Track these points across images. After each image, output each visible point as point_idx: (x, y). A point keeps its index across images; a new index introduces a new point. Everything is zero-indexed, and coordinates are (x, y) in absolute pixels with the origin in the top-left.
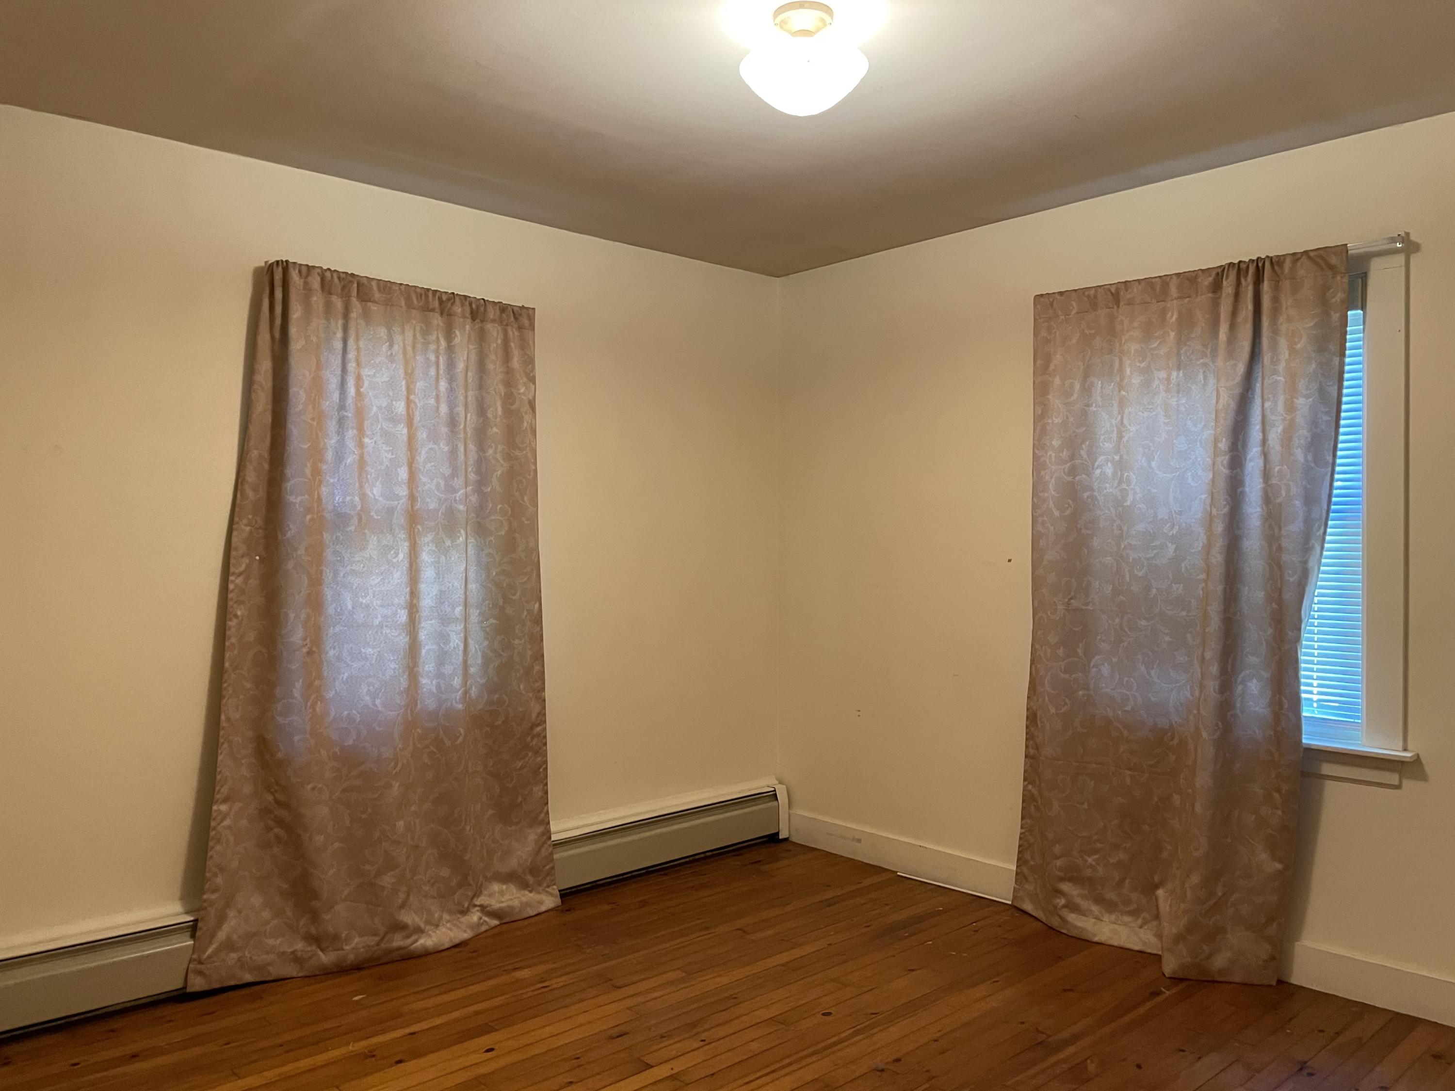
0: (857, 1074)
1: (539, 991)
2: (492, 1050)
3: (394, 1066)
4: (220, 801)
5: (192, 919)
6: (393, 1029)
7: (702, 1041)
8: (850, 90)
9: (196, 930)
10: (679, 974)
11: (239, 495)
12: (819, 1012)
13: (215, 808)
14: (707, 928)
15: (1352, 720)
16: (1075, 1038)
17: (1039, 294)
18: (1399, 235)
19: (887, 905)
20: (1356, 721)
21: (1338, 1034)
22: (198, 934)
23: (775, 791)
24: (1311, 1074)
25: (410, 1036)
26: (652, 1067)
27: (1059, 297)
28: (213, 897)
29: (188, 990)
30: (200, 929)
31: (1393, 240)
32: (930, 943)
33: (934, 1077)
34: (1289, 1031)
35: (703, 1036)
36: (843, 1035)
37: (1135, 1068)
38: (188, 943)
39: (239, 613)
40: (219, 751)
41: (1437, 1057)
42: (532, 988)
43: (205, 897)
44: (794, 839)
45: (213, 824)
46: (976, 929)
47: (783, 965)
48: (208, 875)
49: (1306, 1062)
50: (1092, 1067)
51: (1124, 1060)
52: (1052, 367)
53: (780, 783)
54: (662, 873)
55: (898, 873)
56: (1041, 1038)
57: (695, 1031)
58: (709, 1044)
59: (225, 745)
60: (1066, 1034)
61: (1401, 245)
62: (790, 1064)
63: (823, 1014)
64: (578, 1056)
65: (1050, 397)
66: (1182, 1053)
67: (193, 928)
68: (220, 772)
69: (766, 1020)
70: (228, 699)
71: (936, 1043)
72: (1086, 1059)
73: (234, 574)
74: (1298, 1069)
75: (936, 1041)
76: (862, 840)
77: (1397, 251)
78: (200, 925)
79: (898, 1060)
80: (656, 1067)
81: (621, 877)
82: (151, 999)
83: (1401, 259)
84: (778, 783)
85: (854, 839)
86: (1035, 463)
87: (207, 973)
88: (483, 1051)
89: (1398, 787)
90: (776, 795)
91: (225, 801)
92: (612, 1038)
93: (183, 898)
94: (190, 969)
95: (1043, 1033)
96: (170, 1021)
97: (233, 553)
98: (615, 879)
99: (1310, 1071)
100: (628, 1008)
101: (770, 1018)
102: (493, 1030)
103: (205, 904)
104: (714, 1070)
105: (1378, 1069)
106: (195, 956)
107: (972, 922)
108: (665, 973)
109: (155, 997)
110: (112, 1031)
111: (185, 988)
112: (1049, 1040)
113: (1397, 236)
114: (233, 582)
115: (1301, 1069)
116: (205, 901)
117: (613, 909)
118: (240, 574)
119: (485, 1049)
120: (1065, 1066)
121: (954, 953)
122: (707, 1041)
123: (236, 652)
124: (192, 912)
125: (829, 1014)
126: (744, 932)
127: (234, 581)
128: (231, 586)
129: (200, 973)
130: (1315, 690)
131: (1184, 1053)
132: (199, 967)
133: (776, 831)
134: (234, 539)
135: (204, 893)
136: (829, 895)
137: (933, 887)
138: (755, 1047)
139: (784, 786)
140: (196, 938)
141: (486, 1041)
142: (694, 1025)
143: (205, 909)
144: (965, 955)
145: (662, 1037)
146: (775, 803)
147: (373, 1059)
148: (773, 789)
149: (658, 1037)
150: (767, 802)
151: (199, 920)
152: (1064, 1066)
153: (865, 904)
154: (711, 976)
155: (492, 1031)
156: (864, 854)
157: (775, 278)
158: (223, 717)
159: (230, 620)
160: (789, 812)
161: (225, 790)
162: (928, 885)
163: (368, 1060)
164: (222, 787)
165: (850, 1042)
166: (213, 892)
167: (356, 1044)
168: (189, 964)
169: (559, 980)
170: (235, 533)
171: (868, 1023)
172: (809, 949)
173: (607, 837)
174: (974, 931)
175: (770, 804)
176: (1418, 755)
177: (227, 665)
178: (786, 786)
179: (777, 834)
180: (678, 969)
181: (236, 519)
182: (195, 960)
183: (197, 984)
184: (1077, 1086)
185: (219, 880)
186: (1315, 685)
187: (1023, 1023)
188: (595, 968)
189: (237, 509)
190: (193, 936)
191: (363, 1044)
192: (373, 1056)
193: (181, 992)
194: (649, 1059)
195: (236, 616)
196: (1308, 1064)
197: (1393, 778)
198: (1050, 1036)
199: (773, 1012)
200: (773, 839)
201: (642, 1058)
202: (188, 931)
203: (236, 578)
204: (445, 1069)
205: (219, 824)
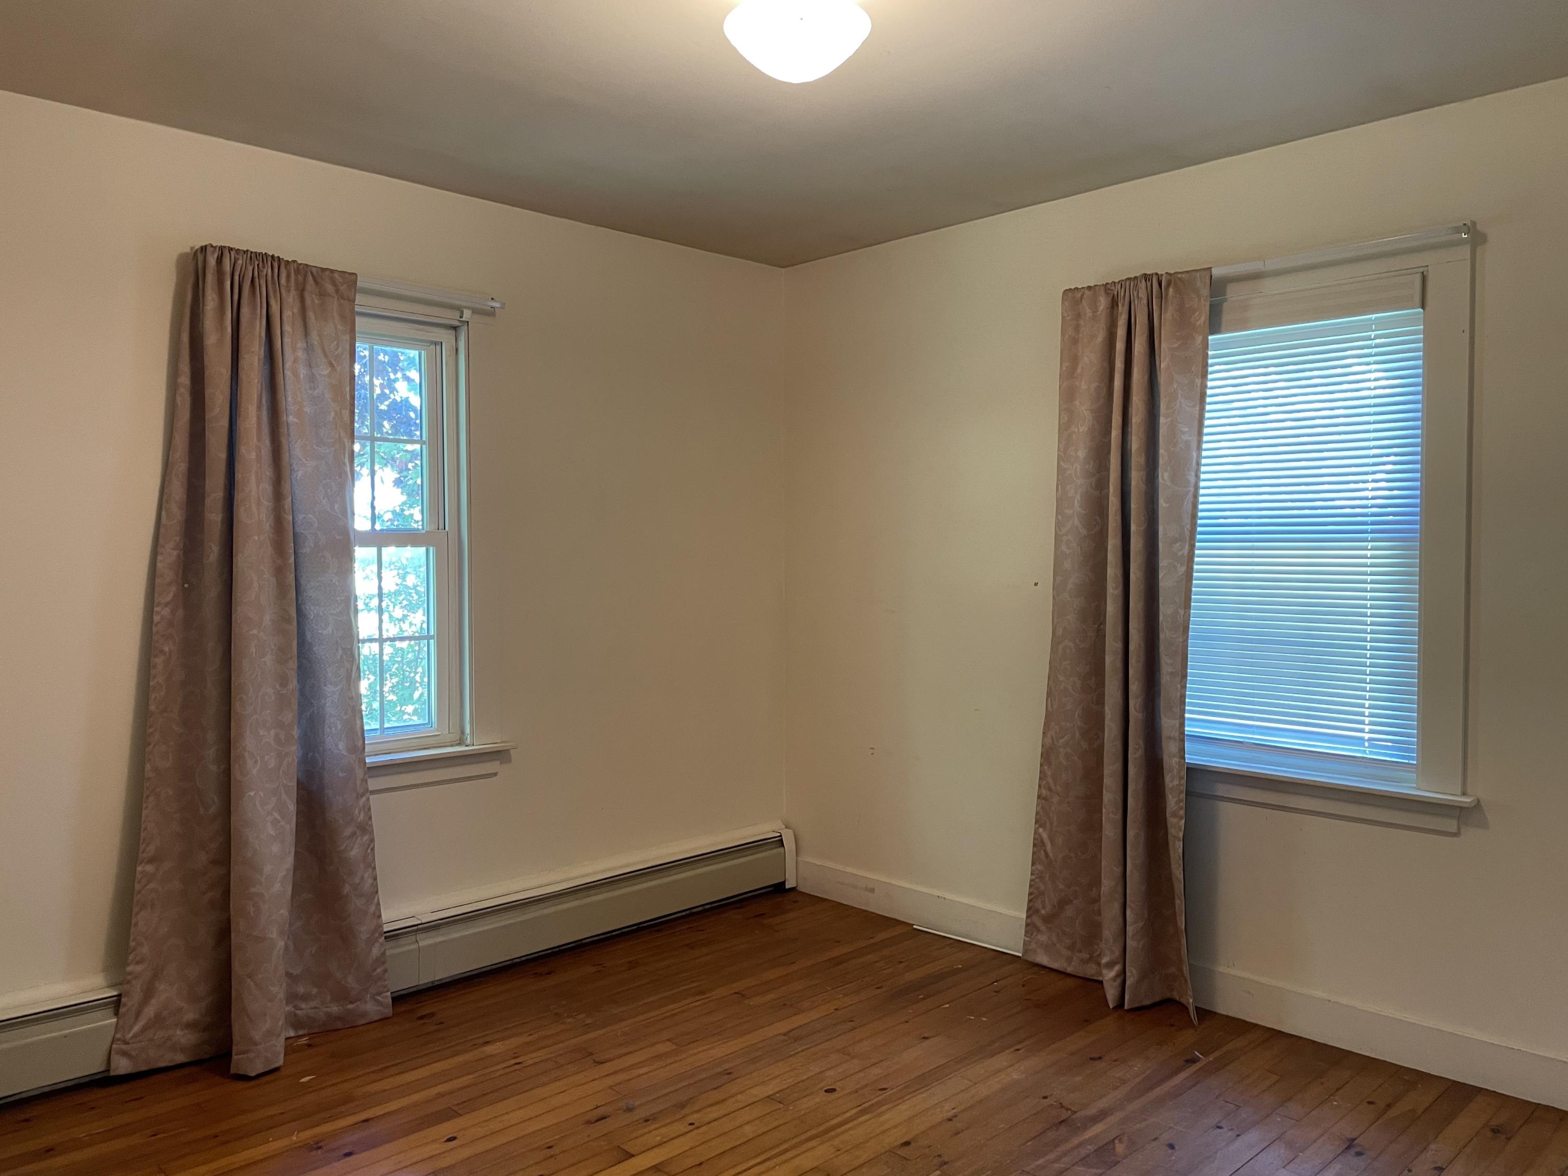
0: (861, 1161)
1: (512, 1069)
2: (453, 1139)
3: (342, 1159)
4: (145, 861)
5: (115, 993)
6: (343, 1116)
7: (691, 1124)
8: (851, 54)
9: (119, 1006)
10: (668, 1047)
11: (164, 513)
12: (821, 1089)
13: (139, 869)
14: (703, 993)
15: (1407, 761)
16: (1102, 1115)
17: (1068, 288)
18: (1465, 224)
19: (901, 962)
20: (1411, 762)
21: (1389, 1106)
22: (122, 1010)
23: (781, 836)
24: (1359, 1154)
25: (363, 1124)
26: (633, 1156)
27: (1087, 292)
28: (139, 968)
29: (112, 1073)
30: (125, 1005)
31: (1458, 230)
32: (947, 1006)
33: (946, 1163)
34: (1335, 1103)
35: (691, 1119)
36: (848, 1114)
37: (1167, 1148)
38: (113, 1020)
39: (166, 649)
40: (144, 805)
41: (1495, 1131)
42: (504, 1065)
43: (129, 969)
44: (801, 889)
45: (137, 887)
46: (997, 990)
47: (784, 1035)
48: (132, 944)
49: (1354, 1140)
50: (1120, 1148)
51: (1156, 1139)
52: (1079, 370)
53: (787, 827)
54: (656, 928)
55: (914, 926)
56: (1065, 1115)
57: (684, 1112)
58: (698, 1128)
59: (151, 799)
60: (1092, 1111)
61: (1466, 236)
62: (786, 1151)
63: (826, 1091)
64: (550, 1144)
65: (1077, 403)
66: (1219, 1130)
67: (116, 1004)
68: (146, 829)
69: (762, 1099)
70: (154, 746)
71: (950, 1122)
72: (1114, 1139)
73: (159, 604)
74: (1345, 1147)
75: (950, 1120)
76: (876, 889)
77: (1462, 242)
78: (123, 1000)
79: (907, 1144)
80: (638, 1157)
81: (609, 935)
82: (70, 1084)
83: (1466, 250)
84: (784, 827)
85: (866, 889)
86: (1060, 477)
87: (134, 1053)
88: (444, 1140)
89: (1456, 834)
90: (782, 840)
91: (151, 861)
92: (589, 1122)
93: (106, 969)
94: (112, 1049)
95: (1068, 1109)
96: (93, 1108)
97: (158, 581)
98: (603, 936)
99: (1358, 1149)
100: (610, 1087)
101: (768, 1097)
102: (457, 1115)
103: (129, 977)
104: (703, 1159)
105: (1433, 1146)
106: (118, 1036)
107: (993, 981)
108: (653, 1045)
109: (76, 1080)
110: (27, 1120)
111: (108, 1071)
112: (1074, 1116)
113: (1462, 225)
114: (158, 613)
115: (1348, 1148)
116: (130, 973)
117: (599, 971)
118: (166, 605)
119: (446, 1138)
120: (1091, 1148)
121: (973, 1018)
122: (697, 1125)
123: (163, 693)
124: (115, 986)
125: (833, 1090)
126: (743, 996)
127: (160, 612)
128: (156, 618)
129: (125, 1054)
130: (1367, 728)
131: (1221, 1130)
132: (124, 1047)
133: (783, 880)
134: (159, 565)
135: (128, 965)
136: (837, 952)
137: (952, 941)
138: (749, 1131)
139: (791, 831)
140: (120, 1015)
141: (447, 1128)
142: (682, 1106)
143: (129, 982)
144: (984, 1019)
145: (647, 1121)
146: (781, 850)
147: (319, 1151)
148: (779, 834)
149: (641, 1121)
150: (772, 849)
151: (123, 995)
152: (1089, 1147)
153: (877, 962)
154: (704, 1048)
155: (455, 1117)
156: (877, 905)
157: (780, 269)
158: (148, 766)
159: (156, 656)
160: (797, 859)
161: (151, 850)
162: (947, 940)
163: (314, 1153)
164: (148, 845)
165: (855, 1122)
166: (138, 963)
167: (301, 1134)
168: (112, 1044)
169: (534, 1055)
170: (159, 558)
171: (875, 1101)
172: (814, 1015)
173: (592, 892)
174: (995, 992)
175: (775, 851)
176: (1479, 801)
177: (152, 708)
178: (794, 832)
179: (784, 883)
180: (668, 1040)
181: (161, 541)
182: (119, 1040)
183: (122, 1066)
184: (1104, 1170)
185: (145, 950)
186: (1367, 730)
187: (1045, 1097)
188: (574, 1041)
189: (162, 530)
190: (116, 1013)
191: (308, 1134)
192: (320, 1148)
193: (104, 1075)
194: (629, 1148)
195: (162, 652)
196: (1356, 1142)
197: (1451, 825)
198: (1075, 1112)
199: (770, 1089)
200: (779, 888)
201: (622, 1146)
202: (110, 1008)
203: (162, 609)
204: (400, 1163)
205: (143, 888)
